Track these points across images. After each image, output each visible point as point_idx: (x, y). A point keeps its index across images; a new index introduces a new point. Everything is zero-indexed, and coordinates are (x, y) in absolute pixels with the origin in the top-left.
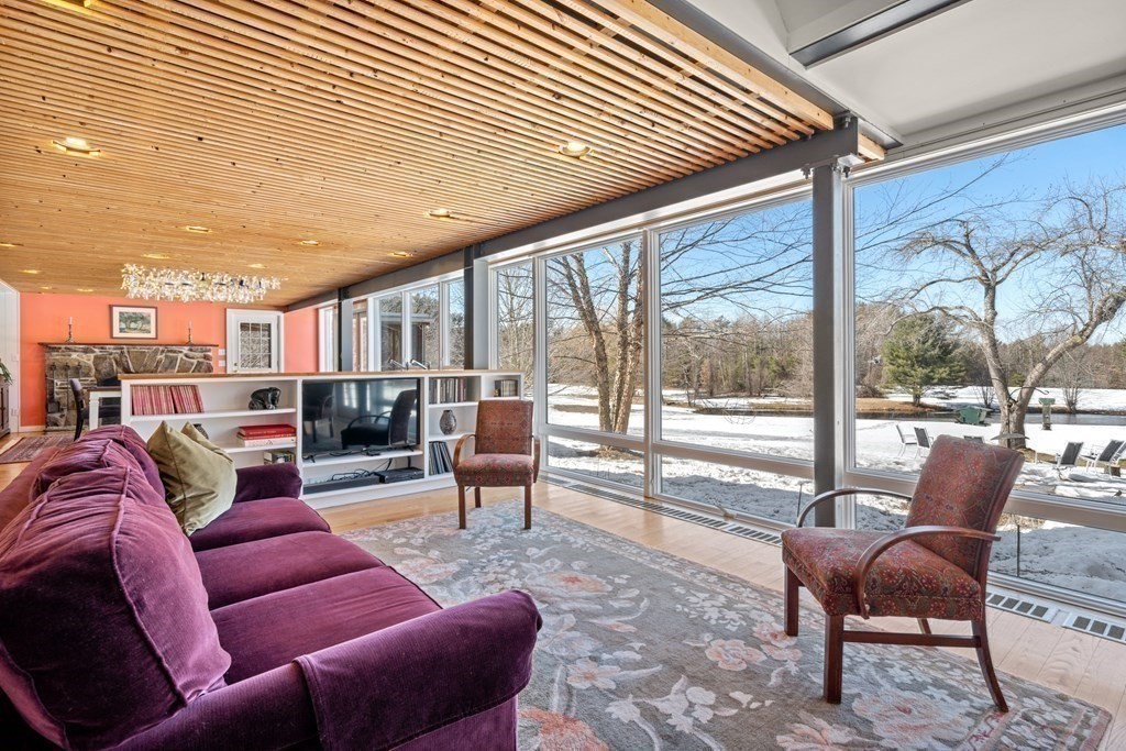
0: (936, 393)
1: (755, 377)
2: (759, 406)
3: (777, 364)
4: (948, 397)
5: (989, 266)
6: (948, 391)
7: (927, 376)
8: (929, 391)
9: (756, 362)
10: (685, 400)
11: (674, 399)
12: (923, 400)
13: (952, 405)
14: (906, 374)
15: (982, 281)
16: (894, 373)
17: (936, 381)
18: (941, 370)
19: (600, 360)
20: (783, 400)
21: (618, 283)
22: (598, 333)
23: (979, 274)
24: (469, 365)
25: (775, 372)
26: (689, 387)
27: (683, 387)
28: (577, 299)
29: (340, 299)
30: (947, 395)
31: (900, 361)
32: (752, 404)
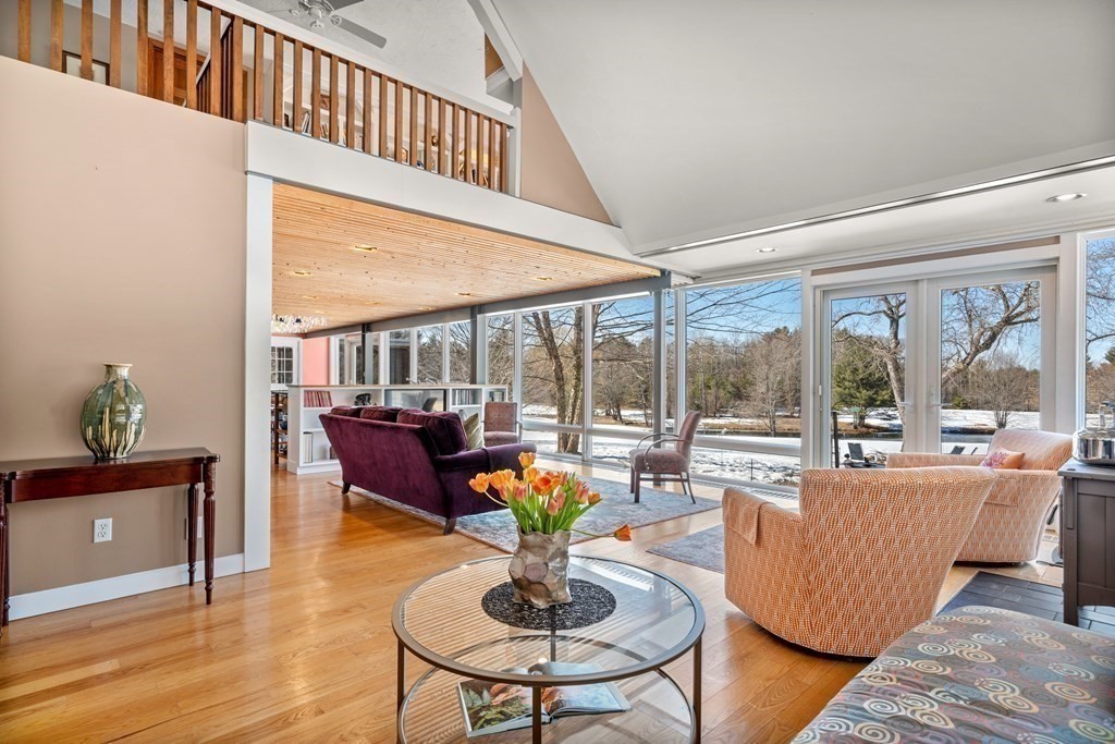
0: (879, 414)
1: (711, 398)
2: (713, 426)
3: (733, 385)
4: (890, 418)
5: (893, 302)
6: (890, 413)
7: (871, 398)
8: (873, 413)
9: (712, 383)
10: (642, 419)
11: (632, 419)
12: (867, 421)
13: (894, 426)
14: (852, 396)
15: (888, 315)
16: (840, 395)
17: (878, 403)
18: (884, 393)
19: (558, 379)
20: (736, 420)
21: (574, 316)
22: (556, 357)
23: (886, 309)
24: (473, 381)
25: (730, 393)
26: (646, 408)
27: (639, 407)
28: (539, 329)
29: (363, 332)
30: (889, 416)
31: (847, 383)
32: (708, 424)
